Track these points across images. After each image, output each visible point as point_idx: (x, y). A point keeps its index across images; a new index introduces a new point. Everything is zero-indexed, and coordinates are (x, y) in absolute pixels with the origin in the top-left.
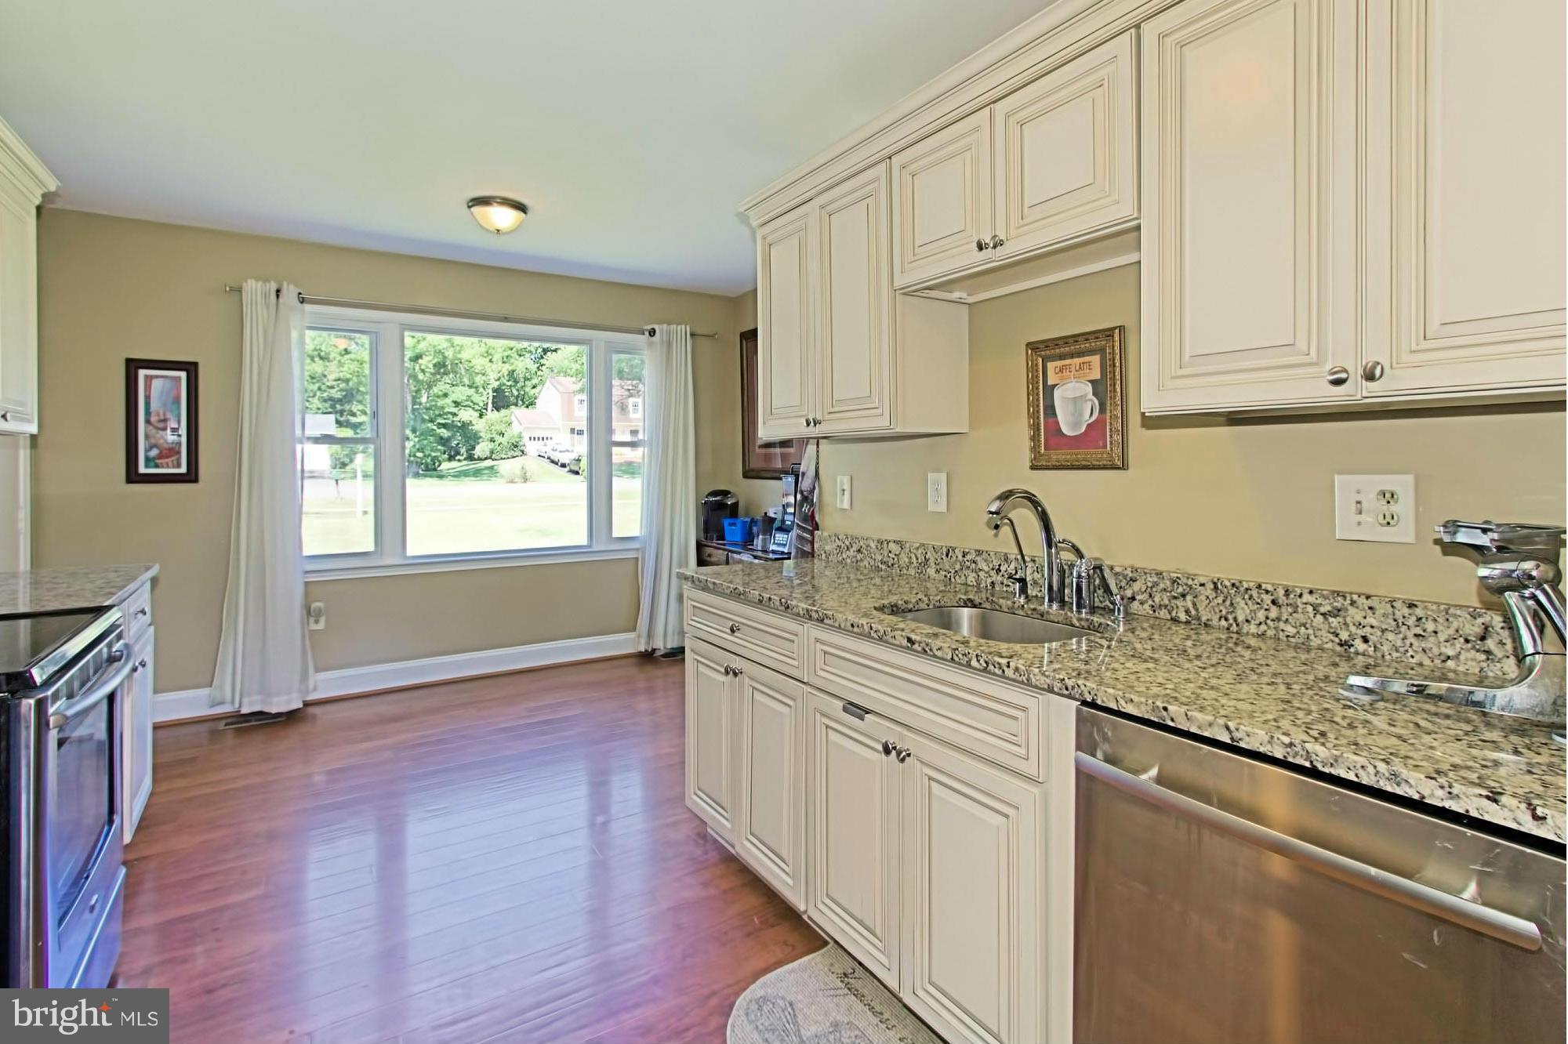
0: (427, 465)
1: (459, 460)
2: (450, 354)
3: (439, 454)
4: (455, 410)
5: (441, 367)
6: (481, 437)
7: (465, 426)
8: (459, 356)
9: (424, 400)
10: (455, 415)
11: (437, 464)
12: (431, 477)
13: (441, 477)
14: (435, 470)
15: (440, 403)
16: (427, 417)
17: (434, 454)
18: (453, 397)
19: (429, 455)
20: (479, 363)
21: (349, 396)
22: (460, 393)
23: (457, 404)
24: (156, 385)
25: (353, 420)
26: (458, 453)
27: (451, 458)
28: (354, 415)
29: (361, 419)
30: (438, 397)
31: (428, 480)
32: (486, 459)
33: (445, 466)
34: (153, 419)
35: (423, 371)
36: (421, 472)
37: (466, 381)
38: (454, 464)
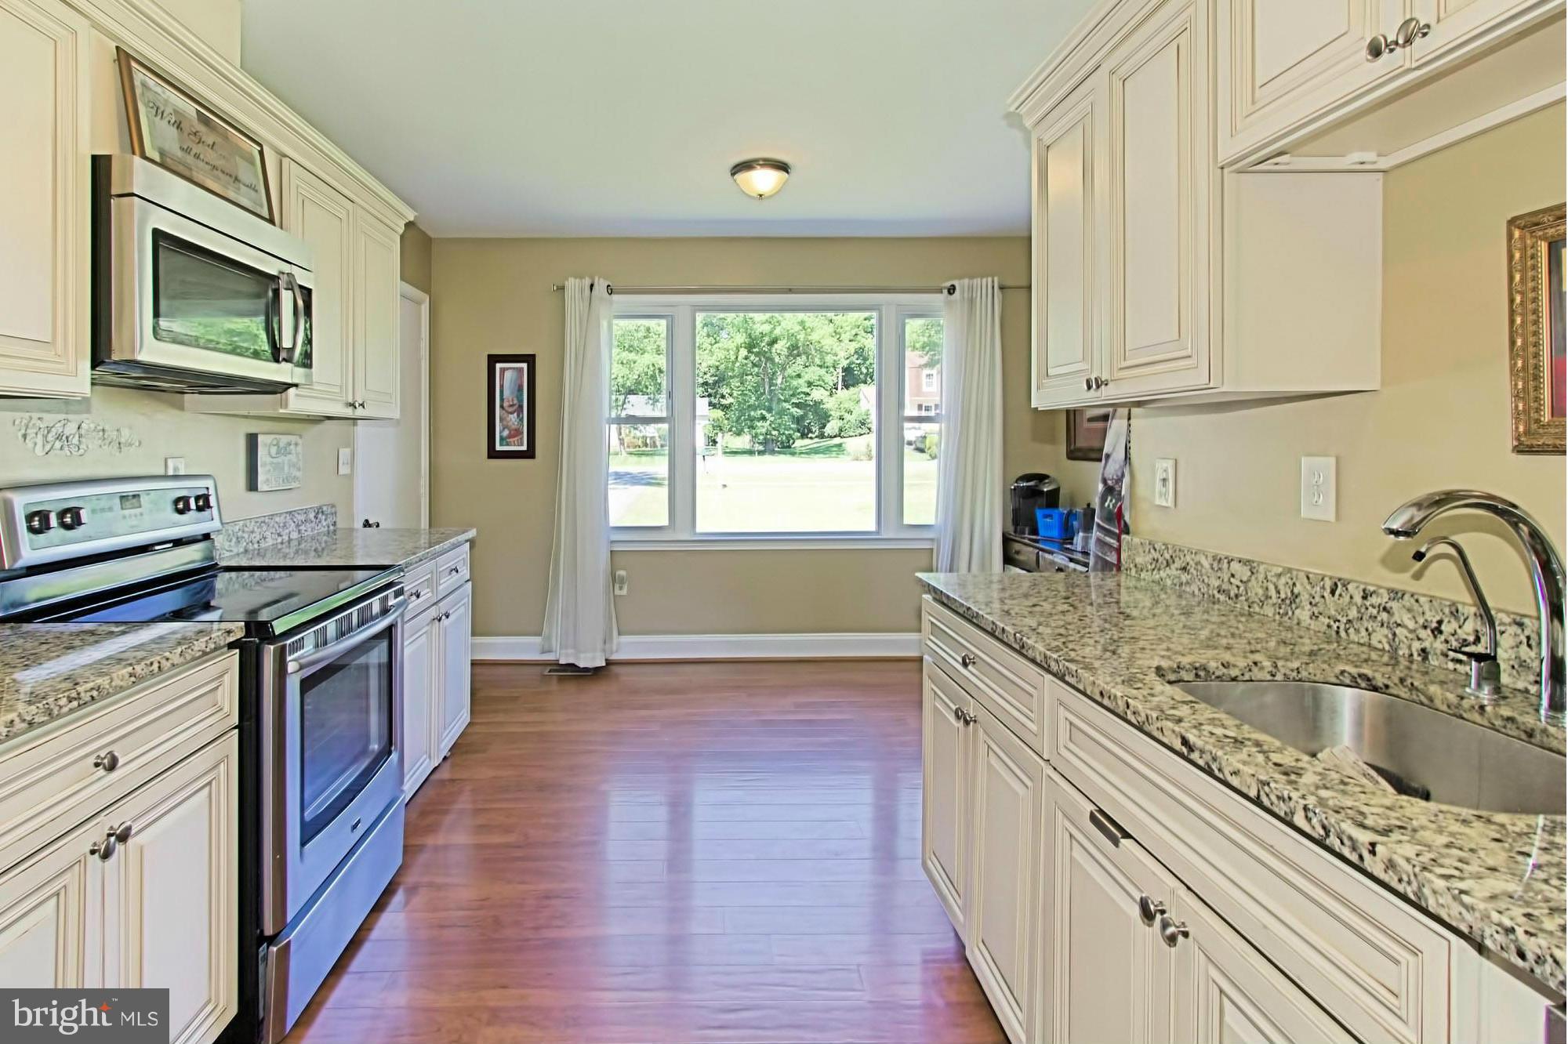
0: (782, 443)
1: (811, 438)
2: (801, 337)
3: (791, 432)
4: (807, 390)
5: (794, 351)
6: (830, 415)
7: (817, 404)
8: (810, 338)
9: (779, 381)
10: (808, 394)
11: (791, 441)
12: (785, 453)
13: (793, 454)
14: (789, 447)
15: (795, 383)
16: (782, 398)
17: (787, 432)
18: (806, 377)
19: (784, 434)
20: (828, 343)
21: (721, 379)
22: (812, 373)
23: (810, 384)
24: (508, 375)
25: (724, 402)
26: (810, 431)
27: (804, 436)
28: (723, 397)
29: (730, 400)
30: (792, 378)
31: (782, 457)
32: (835, 437)
33: (799, 443)
34: (506, 404)
35: (779, 354)
36: (777, 449)
37: (817, 361)
38: (806, 442)
